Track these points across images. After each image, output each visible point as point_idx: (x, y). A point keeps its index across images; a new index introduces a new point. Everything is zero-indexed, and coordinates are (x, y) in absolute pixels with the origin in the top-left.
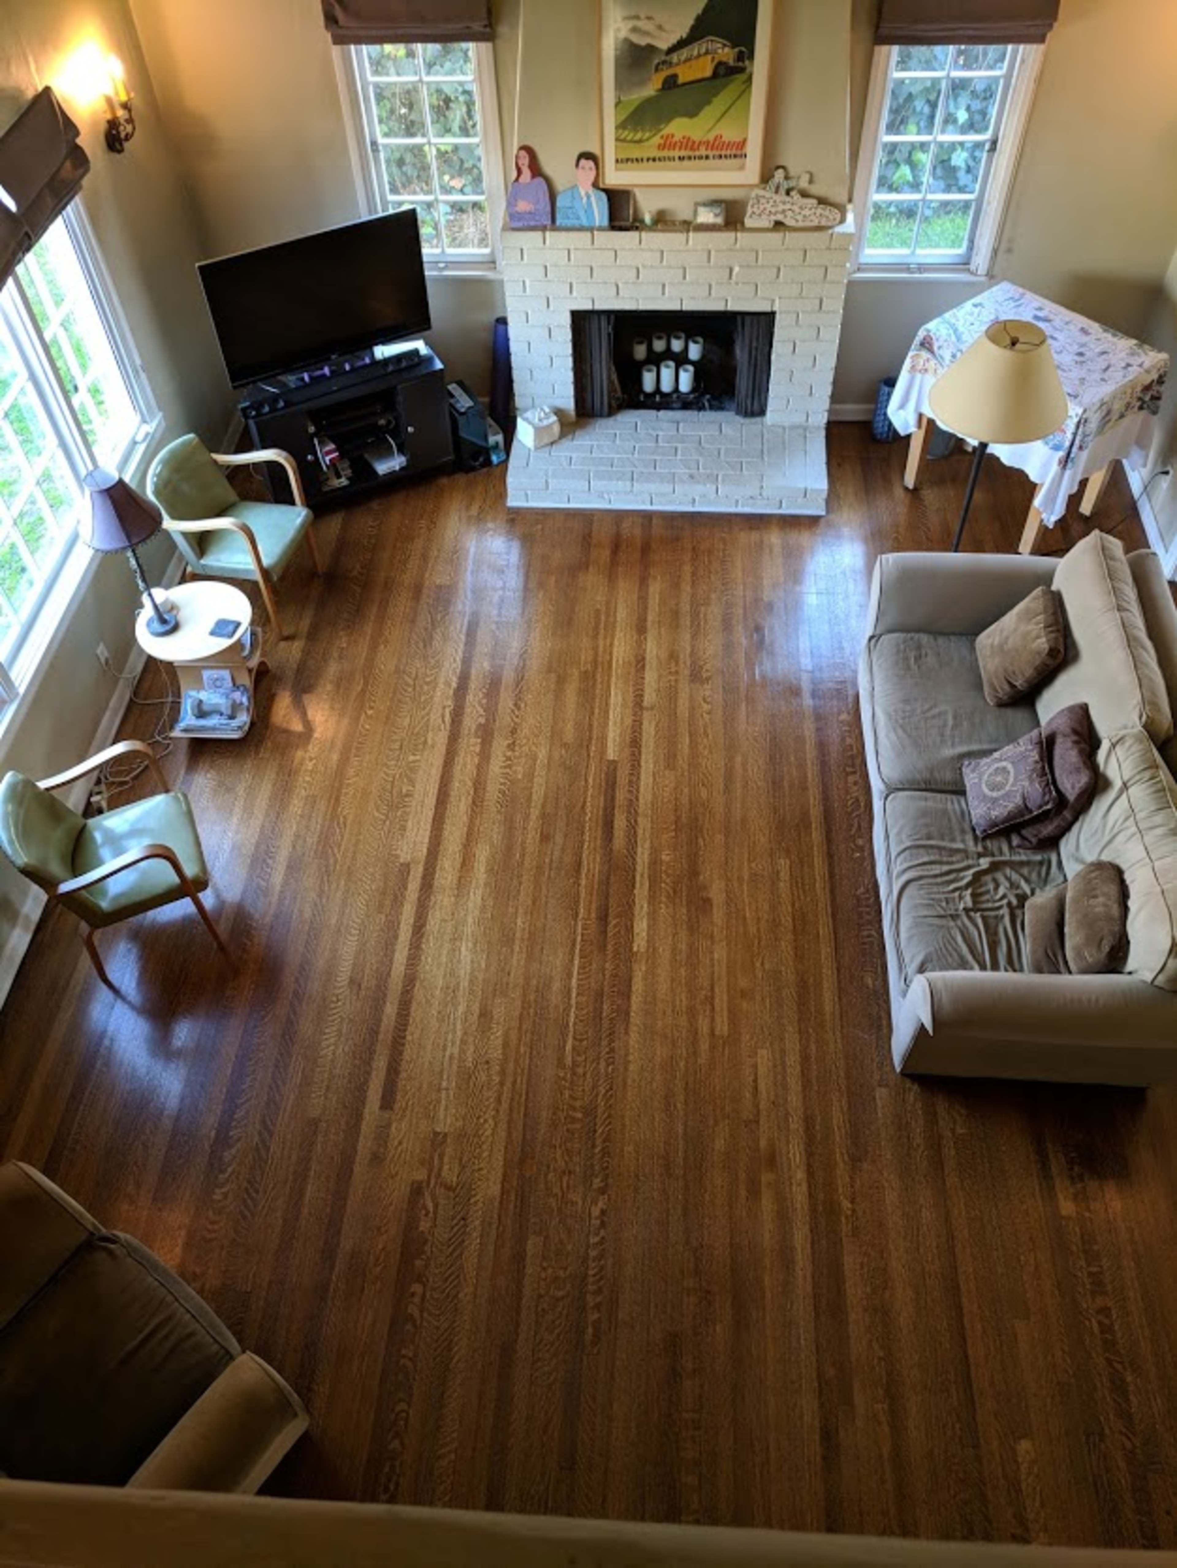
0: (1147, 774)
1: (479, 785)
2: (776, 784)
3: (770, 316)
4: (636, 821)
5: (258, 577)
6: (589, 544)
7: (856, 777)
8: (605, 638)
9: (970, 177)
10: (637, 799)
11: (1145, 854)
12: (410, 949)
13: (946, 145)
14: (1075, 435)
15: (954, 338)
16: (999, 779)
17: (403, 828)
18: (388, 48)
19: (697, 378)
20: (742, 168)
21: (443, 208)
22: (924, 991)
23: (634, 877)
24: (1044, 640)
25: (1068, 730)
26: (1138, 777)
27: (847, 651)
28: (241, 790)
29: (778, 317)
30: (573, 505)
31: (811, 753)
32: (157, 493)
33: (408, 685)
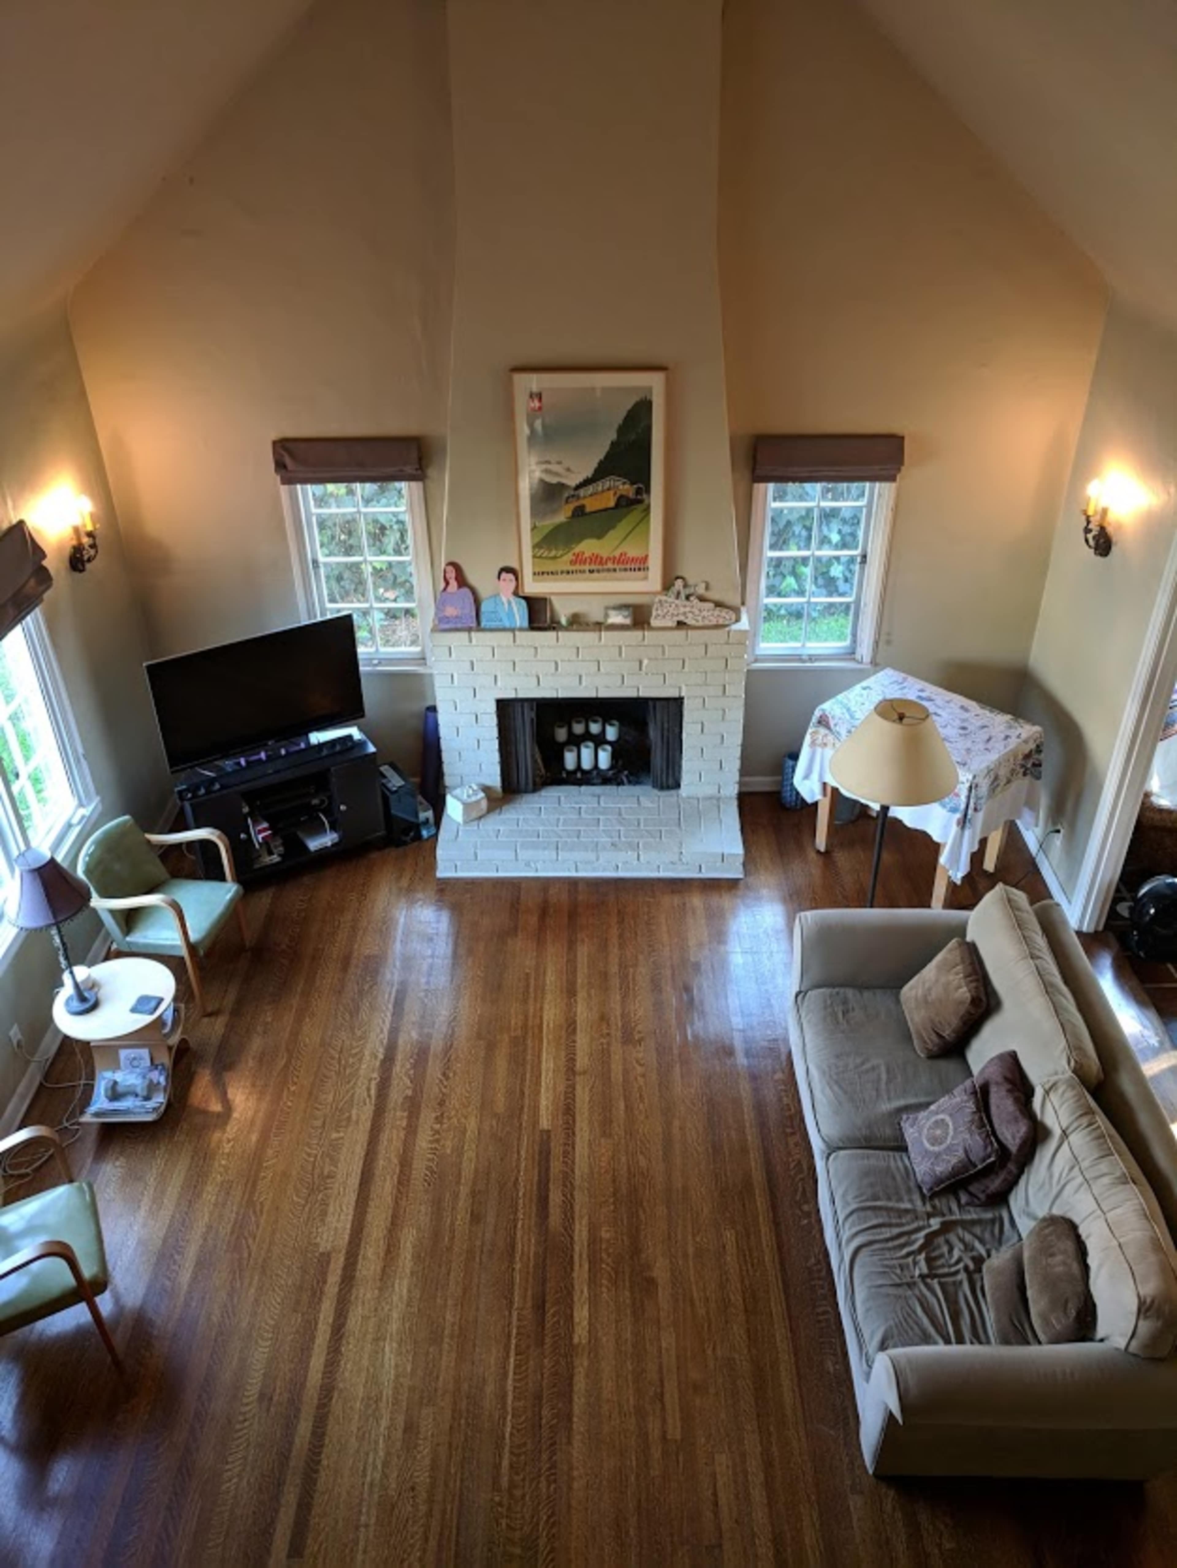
0: (1085, 1121)
1: (405, 1162)
2: (716, 1149)
3: (678, 702)
4: (572, 1195)
5: (184, 952)
6: (517, 911)
7: (797, 1138)
8: (535, 1000)
9: (848, 585)
10: (573, 1171)
11: (1096, 1206)
12: (328, 1354)
13: (824, 560)
14: (969, 798)
15: (848, 717)
16: (938, 1132)
17: (324, 1213)
18: (331, 487)
19: (614, 756)
20: (646, 578)
21: (378, 616)
22: (888, 1371)
23: (572, 1257)
24: (965, 989)
25: (1000, 1079)
26: (1075, 1125)
27: (776, 1010)
28: (151, 1180)
29: (686, 701)
30: (501, 874)
31: (749, 1115)
32: (88, 872)
33: (333, 1058)
